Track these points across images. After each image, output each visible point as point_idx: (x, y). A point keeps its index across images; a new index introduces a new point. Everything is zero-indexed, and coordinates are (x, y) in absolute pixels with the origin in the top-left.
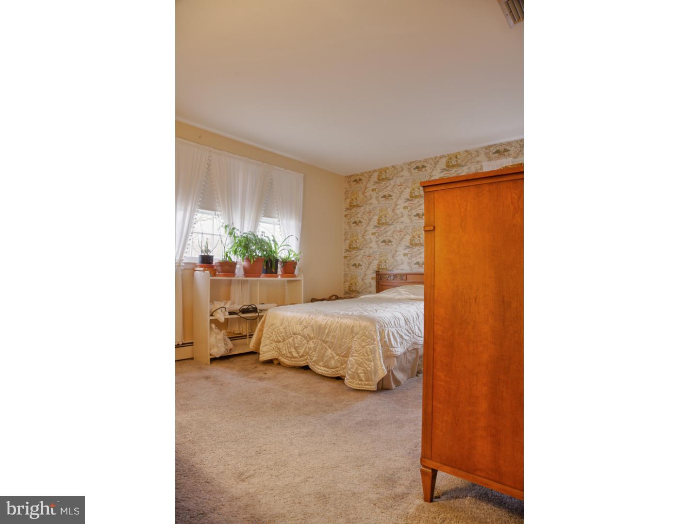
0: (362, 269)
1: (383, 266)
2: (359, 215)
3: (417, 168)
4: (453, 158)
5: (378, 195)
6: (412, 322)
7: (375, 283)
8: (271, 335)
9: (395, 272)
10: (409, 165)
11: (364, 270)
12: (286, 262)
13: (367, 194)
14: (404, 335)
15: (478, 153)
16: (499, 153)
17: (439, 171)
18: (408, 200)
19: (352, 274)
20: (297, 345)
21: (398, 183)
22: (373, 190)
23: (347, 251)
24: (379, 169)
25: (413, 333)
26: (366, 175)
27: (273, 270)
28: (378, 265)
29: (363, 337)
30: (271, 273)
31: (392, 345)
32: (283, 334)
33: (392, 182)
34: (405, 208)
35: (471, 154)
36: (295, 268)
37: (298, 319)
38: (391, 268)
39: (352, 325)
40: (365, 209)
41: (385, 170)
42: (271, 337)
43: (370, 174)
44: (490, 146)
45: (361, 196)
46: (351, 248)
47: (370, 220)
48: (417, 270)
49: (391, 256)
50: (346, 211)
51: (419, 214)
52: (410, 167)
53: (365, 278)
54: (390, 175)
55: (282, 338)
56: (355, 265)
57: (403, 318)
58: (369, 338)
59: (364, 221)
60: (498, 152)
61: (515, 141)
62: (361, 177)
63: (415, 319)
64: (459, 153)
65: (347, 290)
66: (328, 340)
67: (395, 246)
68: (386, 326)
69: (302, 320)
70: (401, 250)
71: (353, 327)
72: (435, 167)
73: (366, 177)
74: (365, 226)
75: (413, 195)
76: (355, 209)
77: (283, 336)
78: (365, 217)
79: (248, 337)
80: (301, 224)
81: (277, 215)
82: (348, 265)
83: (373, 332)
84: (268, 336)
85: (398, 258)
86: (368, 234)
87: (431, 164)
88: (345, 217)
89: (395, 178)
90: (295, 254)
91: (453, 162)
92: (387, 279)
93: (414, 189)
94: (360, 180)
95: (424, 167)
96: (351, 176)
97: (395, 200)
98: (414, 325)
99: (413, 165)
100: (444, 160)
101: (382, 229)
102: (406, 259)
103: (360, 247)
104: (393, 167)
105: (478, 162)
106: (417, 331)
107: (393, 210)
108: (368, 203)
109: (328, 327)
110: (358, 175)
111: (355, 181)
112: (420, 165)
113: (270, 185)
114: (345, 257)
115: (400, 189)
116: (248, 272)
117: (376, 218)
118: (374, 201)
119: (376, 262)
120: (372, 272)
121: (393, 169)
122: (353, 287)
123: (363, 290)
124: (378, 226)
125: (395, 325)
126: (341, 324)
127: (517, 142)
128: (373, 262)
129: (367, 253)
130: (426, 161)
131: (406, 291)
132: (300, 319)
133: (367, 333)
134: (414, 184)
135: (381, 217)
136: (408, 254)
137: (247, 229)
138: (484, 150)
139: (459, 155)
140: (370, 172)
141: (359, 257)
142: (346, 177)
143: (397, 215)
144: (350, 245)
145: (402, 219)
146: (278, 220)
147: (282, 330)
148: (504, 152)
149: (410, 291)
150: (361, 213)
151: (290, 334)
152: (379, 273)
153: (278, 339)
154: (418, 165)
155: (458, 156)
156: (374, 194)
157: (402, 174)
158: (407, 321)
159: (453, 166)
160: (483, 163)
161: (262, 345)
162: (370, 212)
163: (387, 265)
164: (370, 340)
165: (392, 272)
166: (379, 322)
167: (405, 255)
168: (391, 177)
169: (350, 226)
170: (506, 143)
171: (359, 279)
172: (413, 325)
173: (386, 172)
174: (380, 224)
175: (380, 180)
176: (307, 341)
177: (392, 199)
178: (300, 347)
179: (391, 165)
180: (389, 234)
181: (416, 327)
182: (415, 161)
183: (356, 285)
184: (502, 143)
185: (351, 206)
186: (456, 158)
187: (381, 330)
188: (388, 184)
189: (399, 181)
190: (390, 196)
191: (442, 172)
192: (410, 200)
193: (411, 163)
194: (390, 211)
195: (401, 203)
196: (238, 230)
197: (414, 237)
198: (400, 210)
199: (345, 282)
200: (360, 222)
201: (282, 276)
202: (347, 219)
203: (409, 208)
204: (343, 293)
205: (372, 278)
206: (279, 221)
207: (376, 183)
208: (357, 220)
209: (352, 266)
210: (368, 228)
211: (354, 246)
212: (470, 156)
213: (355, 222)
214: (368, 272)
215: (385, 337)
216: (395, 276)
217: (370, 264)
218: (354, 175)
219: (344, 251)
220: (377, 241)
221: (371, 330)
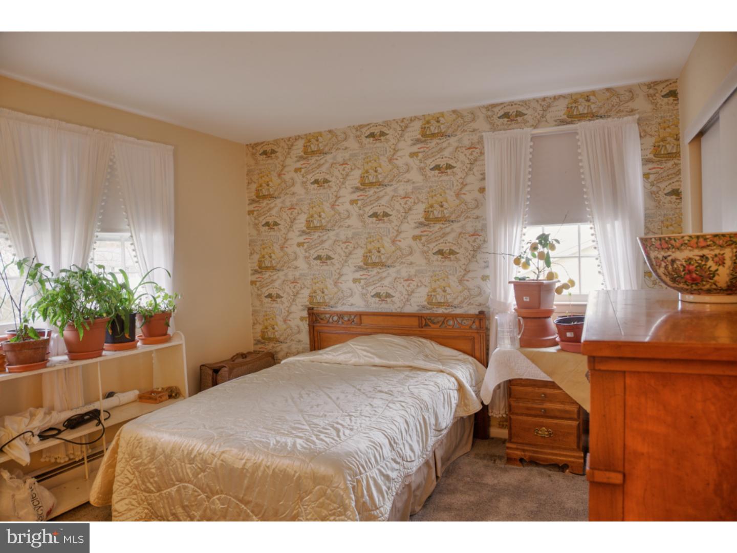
0: (282, 303)
1: (319, 299)
2: (274, 212)
3: (372, 135)
4: (433, 122)
5: (305, 179)
6: (400, 442)
7: (307, 327)
8: (131, 477)
9: (340, 308)
10: (357, 131)
11: (286, 304)
12: (151, 317)
13: (287, 177)
14: (389, 473)
15: (473, 114)
16: (509, 118)
17: (410, 142)
18: (358, 189)
19: (265, 311)
20: (186, 503)
21: (340, 160)
22: (297, 170)
23: (255, 272)
24: (306, 135)
25: (403, 460)
26: (282, 144)
27: (127, 336)
28: (311, 297)
29: (321, 500)
30: (123, 340)
31: (375, 506)
32: (156, 479)
33: (329, 157)
34: (353, 202)
35: (462, 117)
36: (168, 325)
37: (186, 453)
38: (332, 303)
39: (297, 475)
40: (283, 202)
41: (317, 136)
42: (131, 481)
43: (290, 142)
44: (494, 106)
45: (275, 180)
46: (261, 268)
47: (293, 221)
48: (377, 305)
49: (332, 283)
50: (250, 204)
51: (377, 213)
52: (358, 133)
53: (289, 318)
54: (325, 146)
55: (154, 485)
56: (270, 296)
57: (387, 441)
58: (334, 503)
59: (282, 222)
60: (506, 115)
61: (534, 99)
62: (275, 148)
63: (404, 433)
64: (442, 115)
65: (260, 338)
66: (251, 499)
67: (338, 266)
68: (362, 471)
69: (192, 456)
70: (349, 273)
71: (299, 477)
72: (402, 136)
73: (283, 147)
74: (284, 231)
75: (367, 181)
76: (266, 202)
77: (155, 482)
78: (284, 216)
79: (86, 460)
80: (173, 238)
81: (127, 227)
82: (259, 295)
83: (342, 493)
84: (127, 481)
85: (344, 286)
86: (291, 245)
87: (395, 130)
88: (249, 214)
89: (333, 150)
90: (166, 294)
91: (432, 128)
92: (328, 321)
93: (367, 172)
94: (273, 152)
95: (383, 134)
96: (257, 145)
97: (335, 188)
98: (404, 444)
99: (364, 130)
100: (417, 125)
101: (316, 236)
102: (357, 288)
103: (279, 267)
104: (330, 131)
105: (474, 130)
106: (408, 453)
107: (333, 206)
108: (287, 191)
109: (248, 475)
110: (268, 144)
111: (265, 153)
112: (376, 131)
113: (109, 170)
114: (253, 283)
115: (344, 170)
116: (75, 351)
117: (303, 218)
118: (298, 188)
119: (306, 293)
120: (301, 308)
121: (330, 136)
122: (269, 333)
123: (286, 339)
124: (308, 231)
125: (376, 460)
126: (274, 470)
127: (537, 101)
128: (302, 291)
129: (291, 277)
130: (387, 124)
131: (365, 350)
132: (190, 453)
133: (329, 491)
134: (367, 163)
135: (312, 216)
136: (360, 279)
137: (69, 260)
138: (484, 111)
139: (443, 117)
140: (289, 139)
141: (278, 282)
142: (247, 145)
143: (339, 214)
144: (260, 261)
145: (348, 222)
146: (129, 234)
147: (153, 471)
148: (517, 116)
149: (373, 351)
150: (276, 209)
151: (172, 480)
152: (315, 312)
153: (148, 487)
154: (372, 130)
155: (441, 119)
156: (298, 178)
157: (345, 144)
158: (392, 442)
159: (433, 135)
160: (484, 134)
161: (115, 498)
162: (292, 208)
163: (326, 297)
164: (335, 505)
165: (334, 309)
166: (350, 469)
167: (355, 281)
168: (326, 149)
169: (258, 231)
170: (520, 101)
171: (279, 320)
172: (402, 446)
173: (317, 140)
174: (310, 228)
175: (308, 153)
176: (207, 497)
177: (330, 187)
178: (192, 506)
179: (327, 130)
180: (326, 245)
181: (407, 447)
182: (369, 124)
183: (273, 329)
184: (513, 102)
185: (259, 197)
186: (438, 122)
187: (355, 484)
188: (322, 161)
189: (340, 156)
190: (326, 181)
191: (414, 144)
192: (362, 190)
193: (361, 126)
194: (327, 206)
195: (347, 195)
196: (48, 267)
197: (370, 252)
198: (344, 206)
199: (254, 324)
200: (276, 224)
201: (145, 342)
202: (253, 219)
203: (360, 203)
204: (253, 342)
205: (302, 319)
206: (132, 236)
207: (301, 158)
208: (271, 220)
209: (266, 297)
210: (290, 235)
211: (267, 264)
212: (460, 121)
213: (267, 224)
214: (294, 308)
215: (363, 496)
216: (341, 315)
217: (296, 294)
218: (262, 143)
219: (250, 272)
220: (306, 257)
221: (337, 487)
